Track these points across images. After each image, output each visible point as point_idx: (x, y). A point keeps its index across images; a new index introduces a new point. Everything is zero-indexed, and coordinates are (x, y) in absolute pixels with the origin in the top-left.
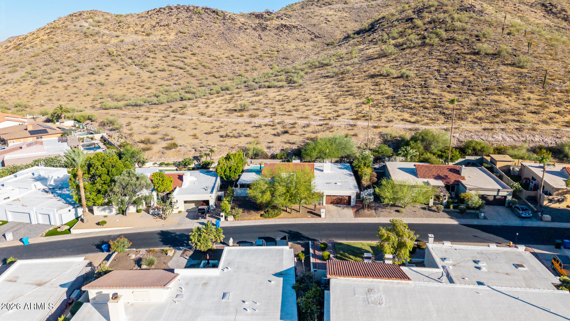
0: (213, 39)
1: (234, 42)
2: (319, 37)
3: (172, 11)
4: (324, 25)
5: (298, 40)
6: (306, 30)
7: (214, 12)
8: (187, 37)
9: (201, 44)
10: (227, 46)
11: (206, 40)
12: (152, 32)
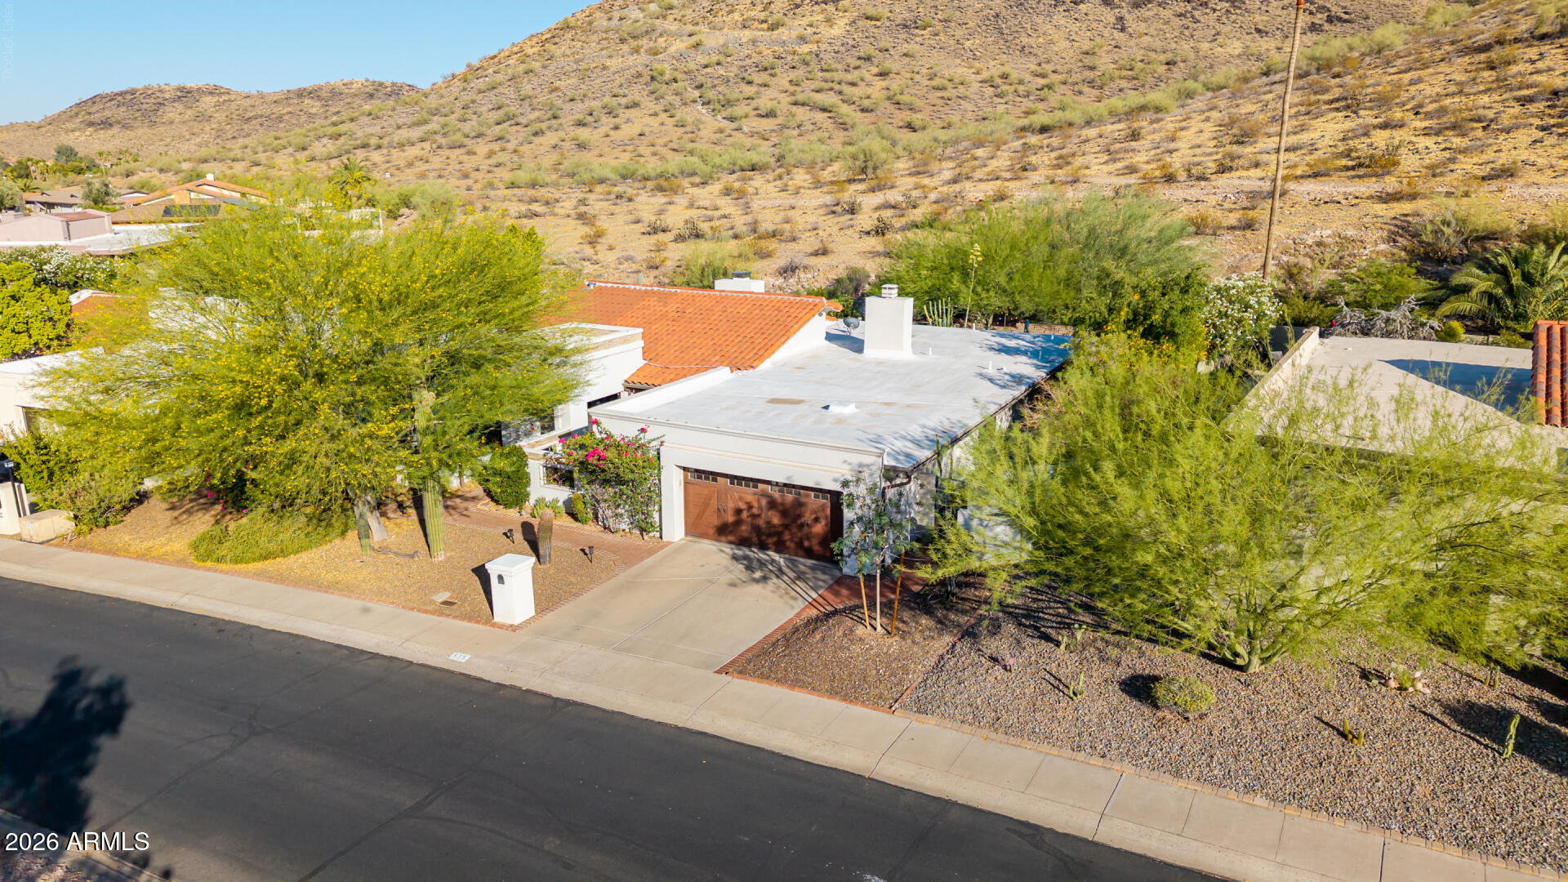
0: (959, 33)
1: (1025, 40)
10: (997, 51)
12: (786, 20)
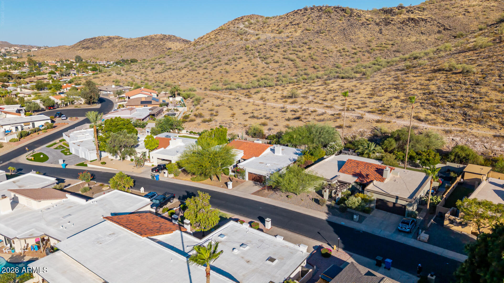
0: (333, 35)
1: (351, 37)
2: (449, 30)
3: (307, 12)
4: (461, 16)
5: (422, 33)
6: (436, 22)
7: (343, 10)
8: (310, 34)
9: (320, 39)
10: (343, 41)
11: (326, 35)
12: (284, 30)
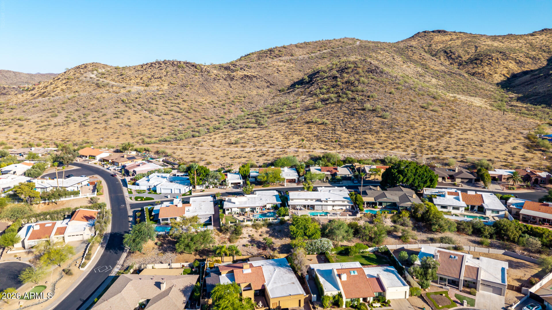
2: (274, 85)
3: (162, 65)
4: (276, 74)
5: (258, 87)
6: (263, 79)
7: (193, 65)
8: (177, 88)
9: (188, 92)
11: (191, 89)
12: (150, 83)
